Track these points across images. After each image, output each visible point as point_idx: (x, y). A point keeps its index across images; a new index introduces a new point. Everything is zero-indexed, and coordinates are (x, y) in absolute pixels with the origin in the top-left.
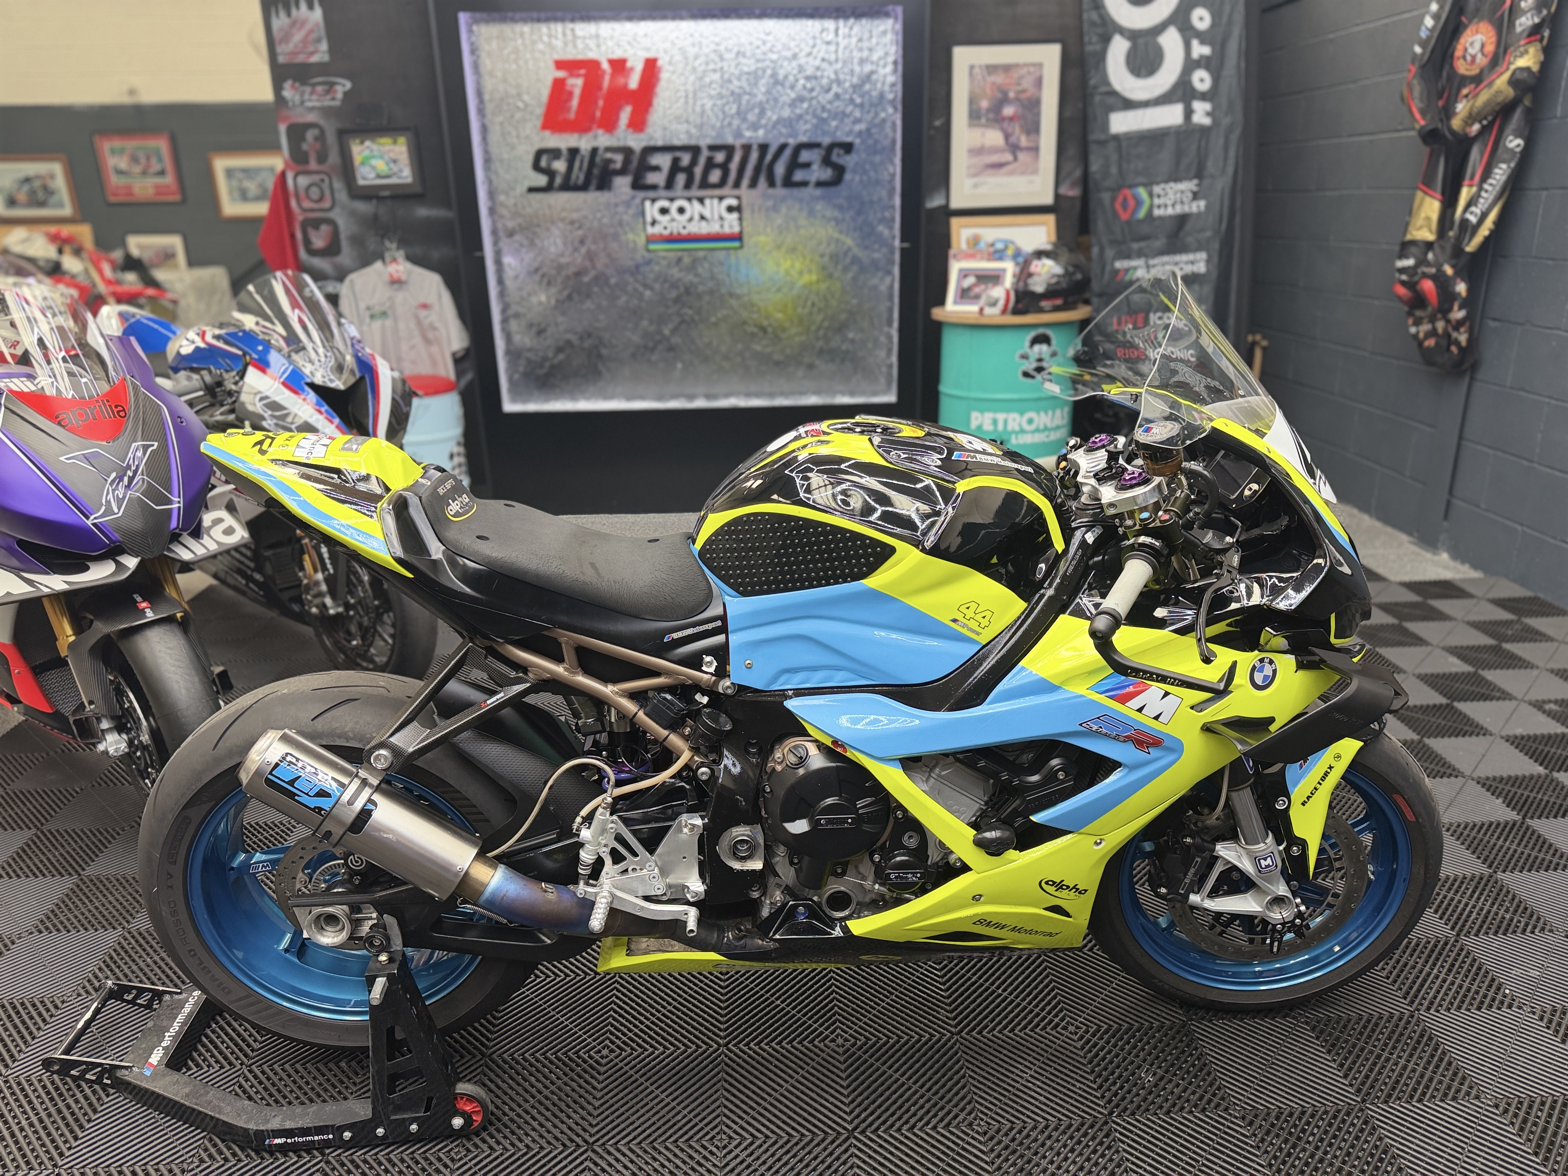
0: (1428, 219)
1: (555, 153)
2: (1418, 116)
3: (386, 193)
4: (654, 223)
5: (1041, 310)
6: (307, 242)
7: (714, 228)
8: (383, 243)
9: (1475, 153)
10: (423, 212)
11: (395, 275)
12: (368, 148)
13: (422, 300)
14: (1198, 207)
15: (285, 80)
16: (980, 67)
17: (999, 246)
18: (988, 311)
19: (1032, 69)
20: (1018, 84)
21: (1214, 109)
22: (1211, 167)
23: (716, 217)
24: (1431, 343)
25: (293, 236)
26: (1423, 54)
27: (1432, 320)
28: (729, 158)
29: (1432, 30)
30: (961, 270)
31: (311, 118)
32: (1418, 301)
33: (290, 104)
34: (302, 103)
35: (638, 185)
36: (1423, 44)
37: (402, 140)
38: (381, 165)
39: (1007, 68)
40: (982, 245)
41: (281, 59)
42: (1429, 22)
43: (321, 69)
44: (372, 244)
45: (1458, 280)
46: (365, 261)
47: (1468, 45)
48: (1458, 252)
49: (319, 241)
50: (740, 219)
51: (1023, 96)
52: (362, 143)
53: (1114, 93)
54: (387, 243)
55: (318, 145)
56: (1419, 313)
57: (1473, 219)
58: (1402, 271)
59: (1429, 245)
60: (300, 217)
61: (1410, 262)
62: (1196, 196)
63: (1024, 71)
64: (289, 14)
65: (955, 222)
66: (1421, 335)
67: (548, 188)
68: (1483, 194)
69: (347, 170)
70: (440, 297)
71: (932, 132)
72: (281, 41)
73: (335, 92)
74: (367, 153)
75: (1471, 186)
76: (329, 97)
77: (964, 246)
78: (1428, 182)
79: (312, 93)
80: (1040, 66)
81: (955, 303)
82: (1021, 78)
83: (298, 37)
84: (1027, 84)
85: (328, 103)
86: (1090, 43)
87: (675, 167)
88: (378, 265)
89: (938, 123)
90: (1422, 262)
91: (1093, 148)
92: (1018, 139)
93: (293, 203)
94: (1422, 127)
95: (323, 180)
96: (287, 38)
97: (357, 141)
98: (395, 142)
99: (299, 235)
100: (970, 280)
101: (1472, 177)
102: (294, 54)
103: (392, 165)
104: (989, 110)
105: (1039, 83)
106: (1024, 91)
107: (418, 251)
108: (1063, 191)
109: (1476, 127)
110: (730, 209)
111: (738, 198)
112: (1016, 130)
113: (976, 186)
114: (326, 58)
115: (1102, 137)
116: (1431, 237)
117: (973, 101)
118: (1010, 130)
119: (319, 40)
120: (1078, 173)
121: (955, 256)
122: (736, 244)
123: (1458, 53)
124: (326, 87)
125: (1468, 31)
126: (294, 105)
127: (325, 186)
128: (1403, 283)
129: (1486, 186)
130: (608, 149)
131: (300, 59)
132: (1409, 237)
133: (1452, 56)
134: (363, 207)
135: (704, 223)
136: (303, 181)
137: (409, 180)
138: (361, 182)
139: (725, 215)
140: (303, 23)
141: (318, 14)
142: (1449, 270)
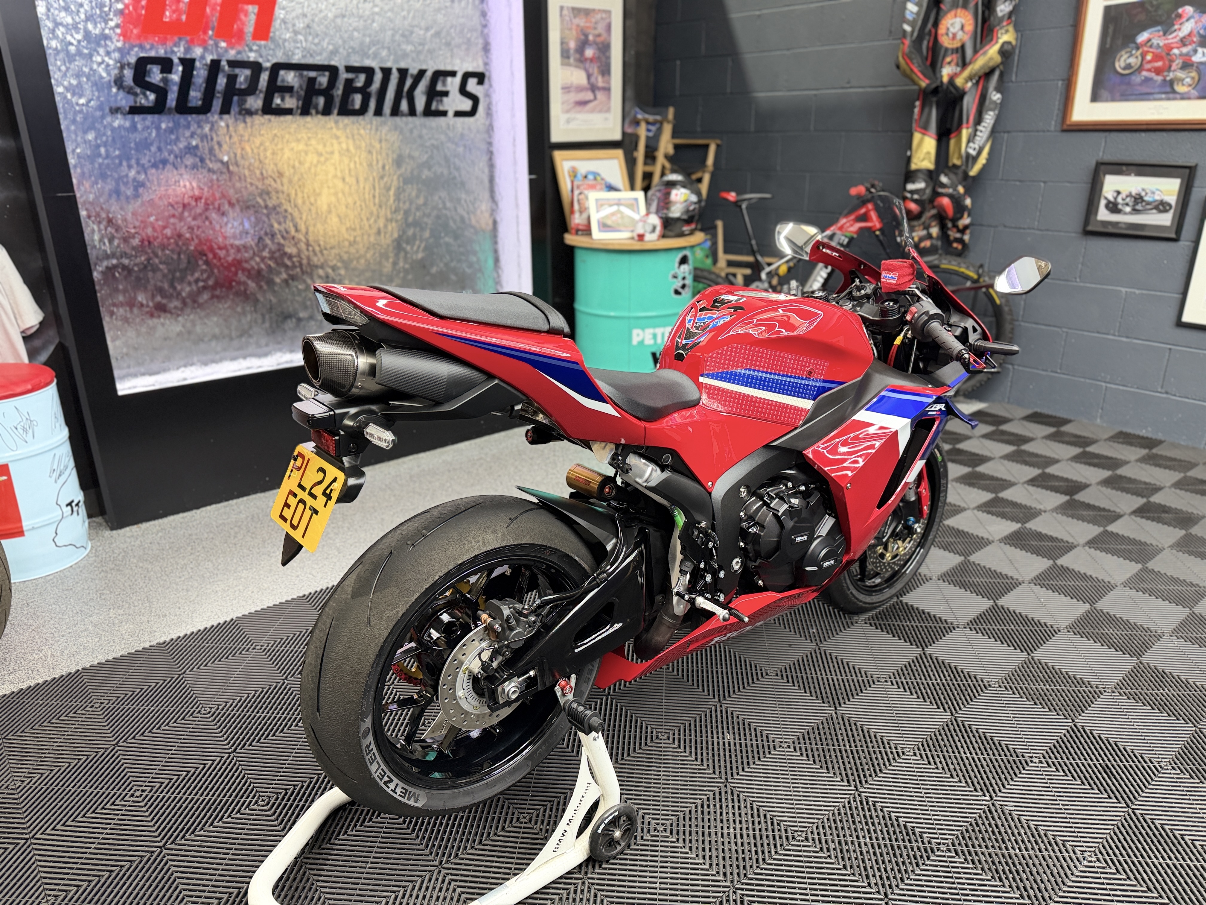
0: (928, 153)
1: (166, 64)
2: (921, 76)
16: (568, 8)
17: (591, 177)
20: (595, 28)
24: (926, 244)
26: (913, 32)
27: (927, 227)
28: (369, 82)
29: (918, 14)
35: (269, 108)
36: (912, 24)
39: (587, 12)
42: (913, 8)
45: (967, 196)
47: (949, 25)
48: (963, 175)
56: (914, 223)
57: (973, 153)
58: (914, 192)
59: (931, 172)
61: (920, 185)
63: (598, 16)
65: (556, 155)
67: (157, 109)
68: (978, 133)
75: (968, 128)
78: (924, 127)
80: (609, 12)
82: (597, 23)
84: (601, 28)
87: (312, 89)
92: (596, 79)
94: (928, 85)
101: (968, 122)
104: (575, 51)
105: (609, 29)
106: (599, 35)
108: (626, 128)
109: (969, 85)
112: (595, 70)
113: (568, 121)
116: (931, 165)
117: (563, 41)
118: (591, 71)
123: (942, 30)
125: (949, 15)
128: (914, 201)
129: (980, 128)
130: (230, 63)
132: (913, 167)
133: (936, 35)
142: (961, 190)
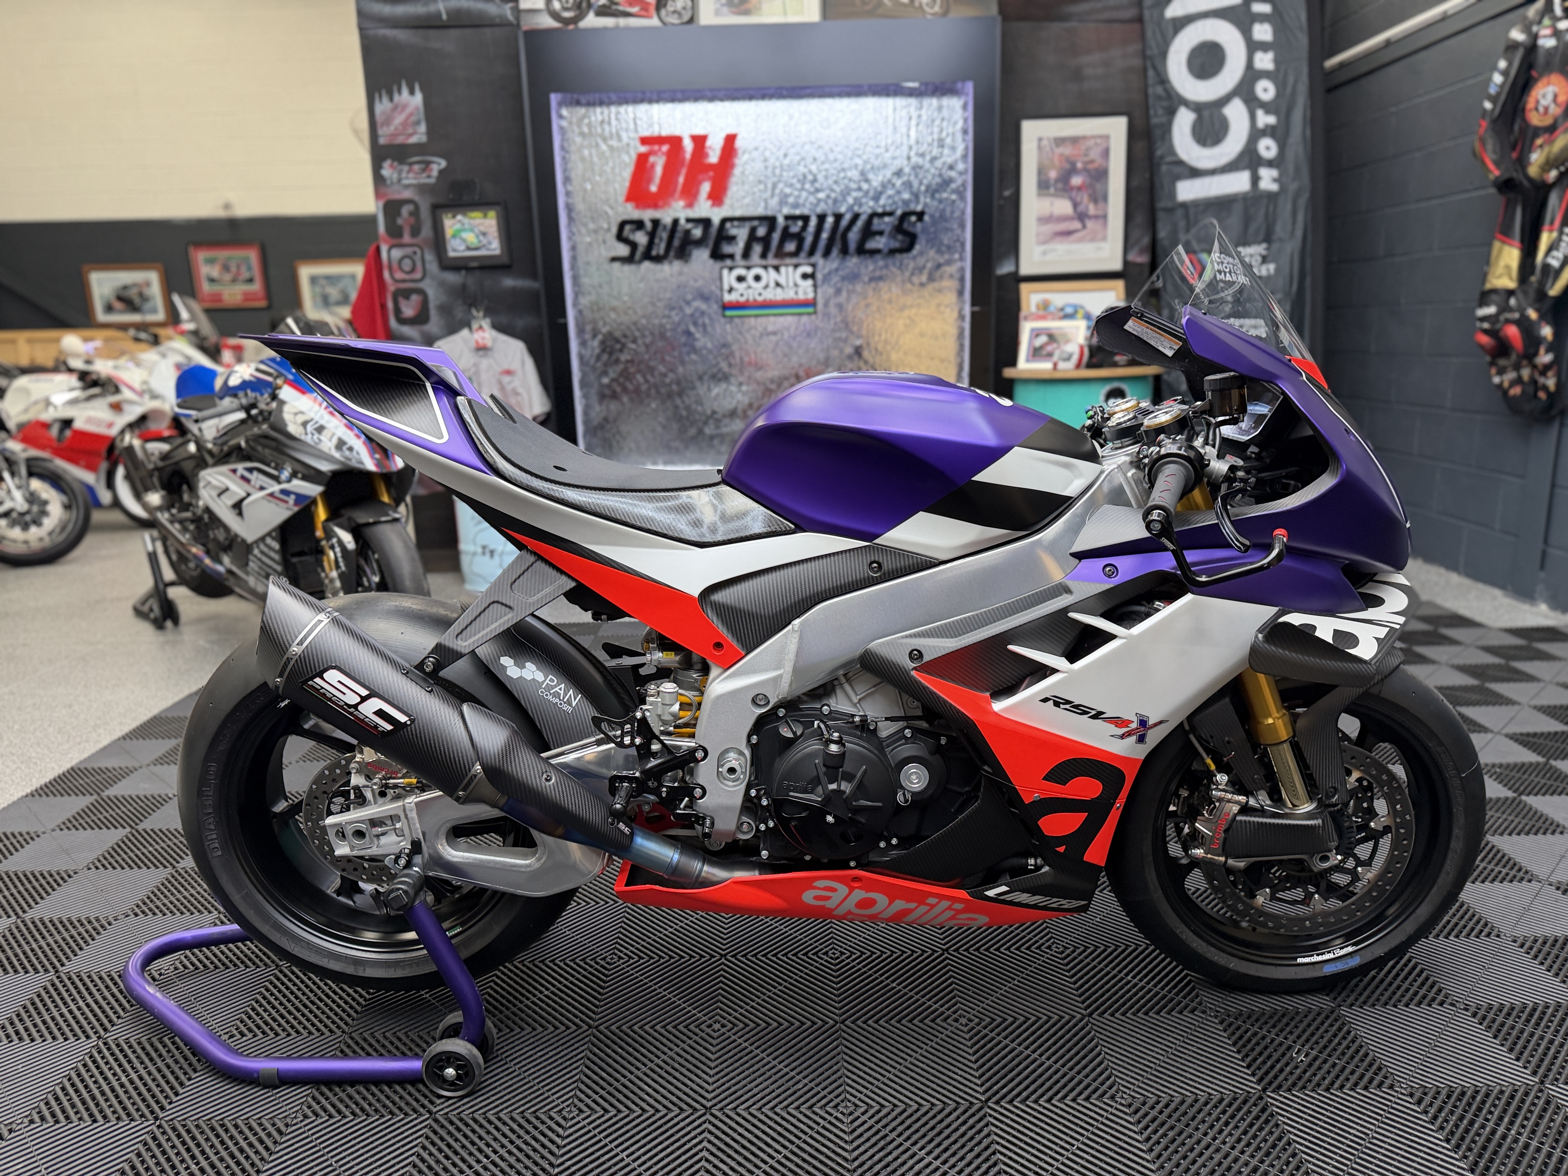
0: (1508, 267)
1: (639, 225)
2: (1491, 166)
3: (475, 264)
4: (731, 290)
5: (1115, 365)
6: (398, 311)
7: (789, 294)
8: (470, 311)
9: (1553, 199)
10: (509, 282)
11: (481, 342)
12: (460, 221)
13: (506, 367)
14: (1268, 270)
15: (384, 159)
16: (1048, 139)
17: (1069, 310)
18: (1062, 365)
19: (1099, 141)
21: (1281, 175)
22: (1280, 230)
23: (791, 284)
24: (1516, 391)
25: (383, 306)
26: (1493, 110)
27: (1517, 367)
28: (805, 227)
29: (1502, 86)
30: (1033, 330)
31: (407, 194)
32: (1501, 349)
33: (388, 182)
34: (400, 180)
35: (717, 255)
36: (1493, 99)
37: (492, 214)
38: (471, 238)
39: (1075, 140)
40: (1052, 309)
41: (382, 141)
42: (1498, 78)
43: (419, 149)
44: (459, 313)
45: (1543, 324)
46: (452, 329)
47: (1540, 97)
48: (1541, 295)
49: (408, 311)
50: (815, 286)
51: (1090, 167)
52: (454, 217)
53: (1181, 163)
54: (474, 312)
55: (412, 220)
56: (1502, 362)
57: (1555, 263)
58: (1483, 319)
59: (1510, 293)
60: (391, 287)
61: (1491, 310)
62: (1265, 260)
63: (1091, 143)
64: (391, 99)
65: (1025, 288)
66: (1506, 384)
67: (629, 260)
68: (1564, 237)
69: (439, 242)
70: (523, 363)
71: (1002, 202)
72: (382, 125)
73: (431, 170)
74: (458, 226)
75: (1551, 231)
76: (424, 175)
77: (1033, 309)
78: (1506, 233)
79: (409, 172)
80: (1107, 138)
81: (1028, 360)
82: (1088, 149)
83: (399, 119)
84: (1095, 154)
85: (424, 180)
86: (1156, 115)
87: (752, 238)
88: (465, 332)
89: (1007, 193)
90: (1504, 308)
91: (1161, 215)
92: (1087, 208)
93: (386, 275)
94: (1497, 178)
95: (415, 253)
96: (388, 122)
97: (450, 215)
98: (485, 216)
99: (390, 305)
100: (1042, 340)
101: (1552, 223)
102: (394, 135)
103: (481, 238)
104: (1057, 181)
105: (1106, 153)
106: (1092, 162)
107: (503, 319)
108: (1132, 257)
109: (1553, 174)
110: (805, 276)
111: (814, 265)
112: (1084, 198)
113: (1045, 253)
114: (424, 139)
115: (1169, 204)
116: (1511, 284)
117: (1041, 171)
118: (1078, 199)
119: (418, 123)
120: (1146, 240)
121: (1026, 318)
122: (810, 310)
123: (1530, 105)
124: (423, 166)
125: (1540, 84)
126: (392, 183)
127: (417, 258)
128: (1485, 331)
129: (1566, 230)
130: (688, 220)
131: (400, 140)
132: (1488, 286)
133: (1523, 110)
134: (452, 278)
135: (779, 290)
136: (397, 253)
137: (498, 252)
138: (451, 254)
139: (800, 281)
140: (405, 107)
141: (418, 98)
142: (1533, 314)
